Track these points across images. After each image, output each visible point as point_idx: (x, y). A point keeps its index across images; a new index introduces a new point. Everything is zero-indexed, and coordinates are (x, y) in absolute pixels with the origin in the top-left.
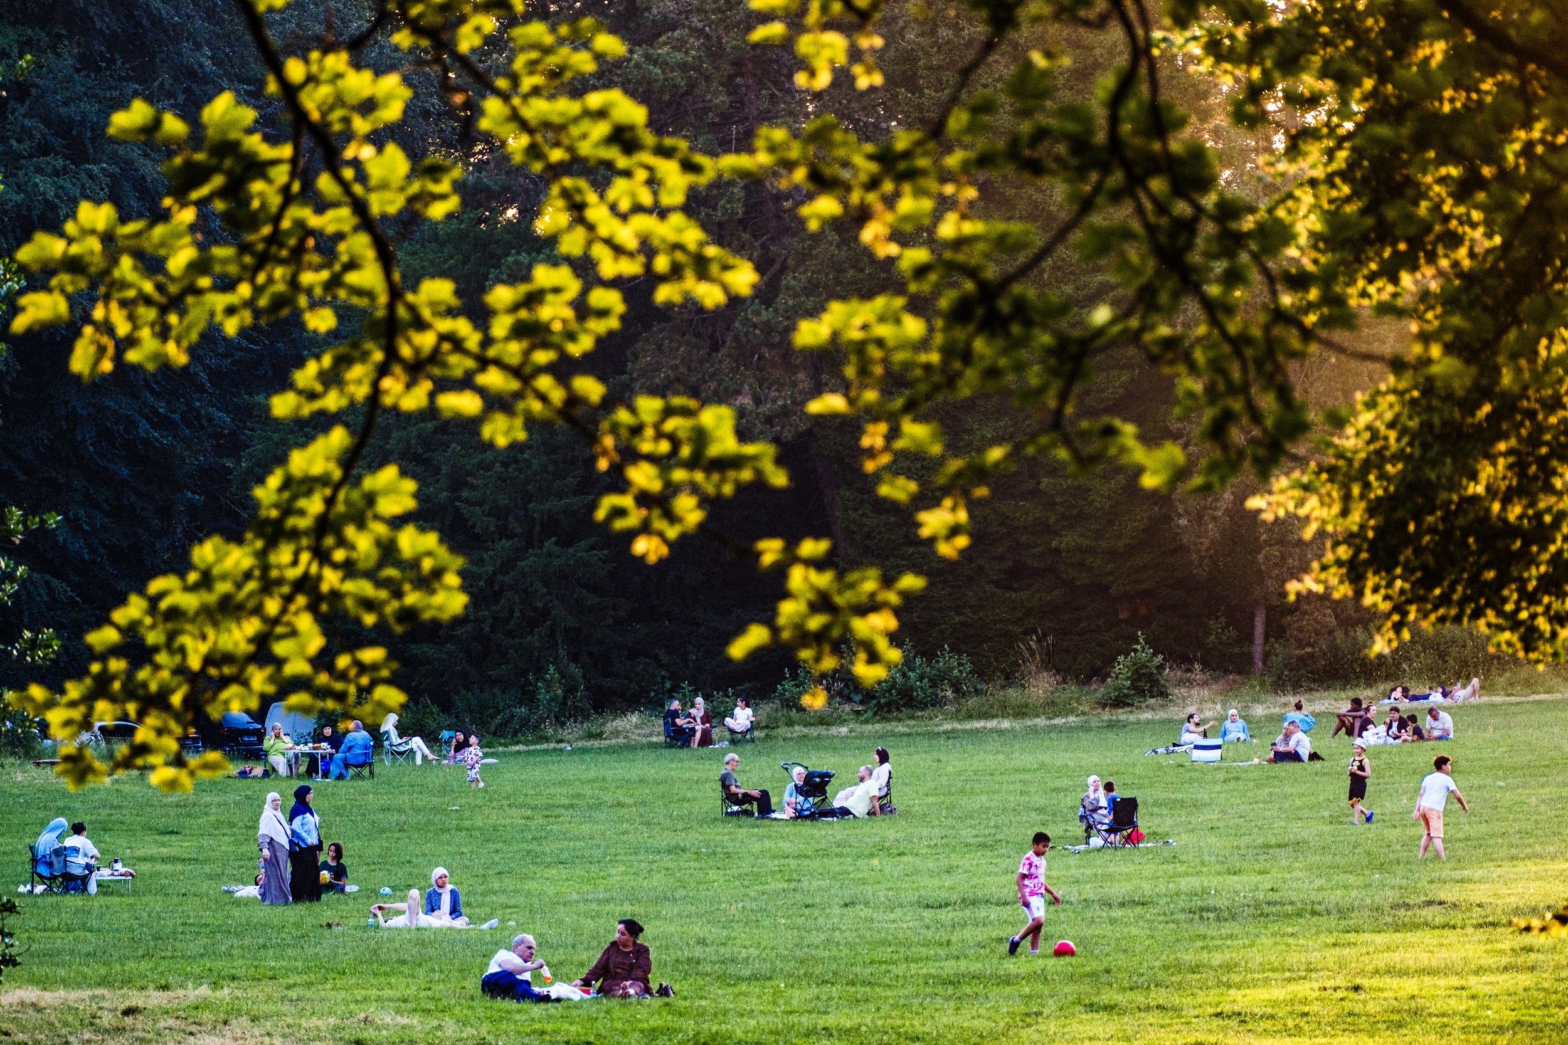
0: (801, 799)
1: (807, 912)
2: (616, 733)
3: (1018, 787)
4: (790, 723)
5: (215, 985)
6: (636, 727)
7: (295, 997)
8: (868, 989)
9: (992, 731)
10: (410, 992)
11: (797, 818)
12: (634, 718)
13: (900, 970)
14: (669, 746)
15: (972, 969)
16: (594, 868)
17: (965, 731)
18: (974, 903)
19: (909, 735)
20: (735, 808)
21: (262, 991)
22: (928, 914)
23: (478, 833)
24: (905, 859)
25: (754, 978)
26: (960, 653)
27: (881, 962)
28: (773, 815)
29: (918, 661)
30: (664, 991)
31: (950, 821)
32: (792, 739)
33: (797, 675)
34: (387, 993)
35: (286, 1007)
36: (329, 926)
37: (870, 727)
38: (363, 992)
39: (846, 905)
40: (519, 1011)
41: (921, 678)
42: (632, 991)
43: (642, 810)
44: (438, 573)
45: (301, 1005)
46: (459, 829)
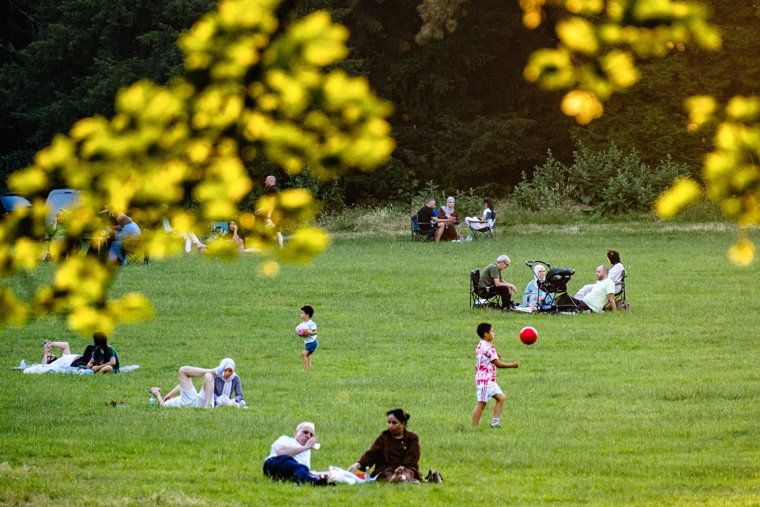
0: (544, 294)
1: (554, 400)
2: (367, 226)
3: (739, 288)
4: (526, 221)
5: (15, 462)
6: (385, 221)
7: (89, 474)
8: (620, 479)
9: (709, 233)
10: (198, 472)
11: (539, 311)
12: (383, 213)
13: (647, 460)
14: (417, 240)
15: (714, 461)
16: (354, 353)
17: (685, 233)
18: (709, 396)
19: (634, 235)
20: (483, 301)
21: (59, 469)
22: (666, 405)
23: (245, 318)
24: (640, 352)
25: (514, 466)
26: (681, 161)
27: (629, 453)
28: (518, 308)
29: (643, 167)
30: (433, 478)
31: (679, 318)
32: (528, 236)
33: (532, 177)
34: (177, 473)
35: (82, 485)
36: (114, 404)
37: (598, 226)
38: (152, 472)
39: (590, 395)
40: (300, 494)
41: (645, 184)
42: (404, 477)
43: (397, 300)
44: (363, 120)
45: (96, 483)
46: (228, 314)
